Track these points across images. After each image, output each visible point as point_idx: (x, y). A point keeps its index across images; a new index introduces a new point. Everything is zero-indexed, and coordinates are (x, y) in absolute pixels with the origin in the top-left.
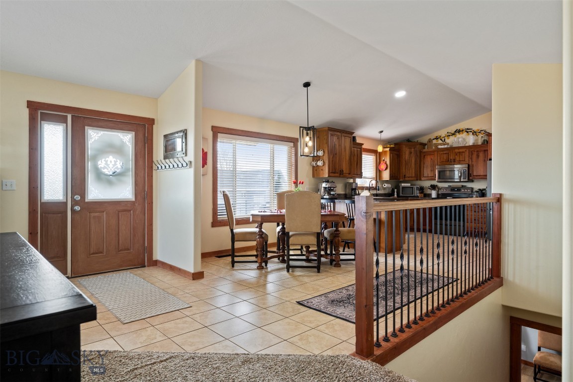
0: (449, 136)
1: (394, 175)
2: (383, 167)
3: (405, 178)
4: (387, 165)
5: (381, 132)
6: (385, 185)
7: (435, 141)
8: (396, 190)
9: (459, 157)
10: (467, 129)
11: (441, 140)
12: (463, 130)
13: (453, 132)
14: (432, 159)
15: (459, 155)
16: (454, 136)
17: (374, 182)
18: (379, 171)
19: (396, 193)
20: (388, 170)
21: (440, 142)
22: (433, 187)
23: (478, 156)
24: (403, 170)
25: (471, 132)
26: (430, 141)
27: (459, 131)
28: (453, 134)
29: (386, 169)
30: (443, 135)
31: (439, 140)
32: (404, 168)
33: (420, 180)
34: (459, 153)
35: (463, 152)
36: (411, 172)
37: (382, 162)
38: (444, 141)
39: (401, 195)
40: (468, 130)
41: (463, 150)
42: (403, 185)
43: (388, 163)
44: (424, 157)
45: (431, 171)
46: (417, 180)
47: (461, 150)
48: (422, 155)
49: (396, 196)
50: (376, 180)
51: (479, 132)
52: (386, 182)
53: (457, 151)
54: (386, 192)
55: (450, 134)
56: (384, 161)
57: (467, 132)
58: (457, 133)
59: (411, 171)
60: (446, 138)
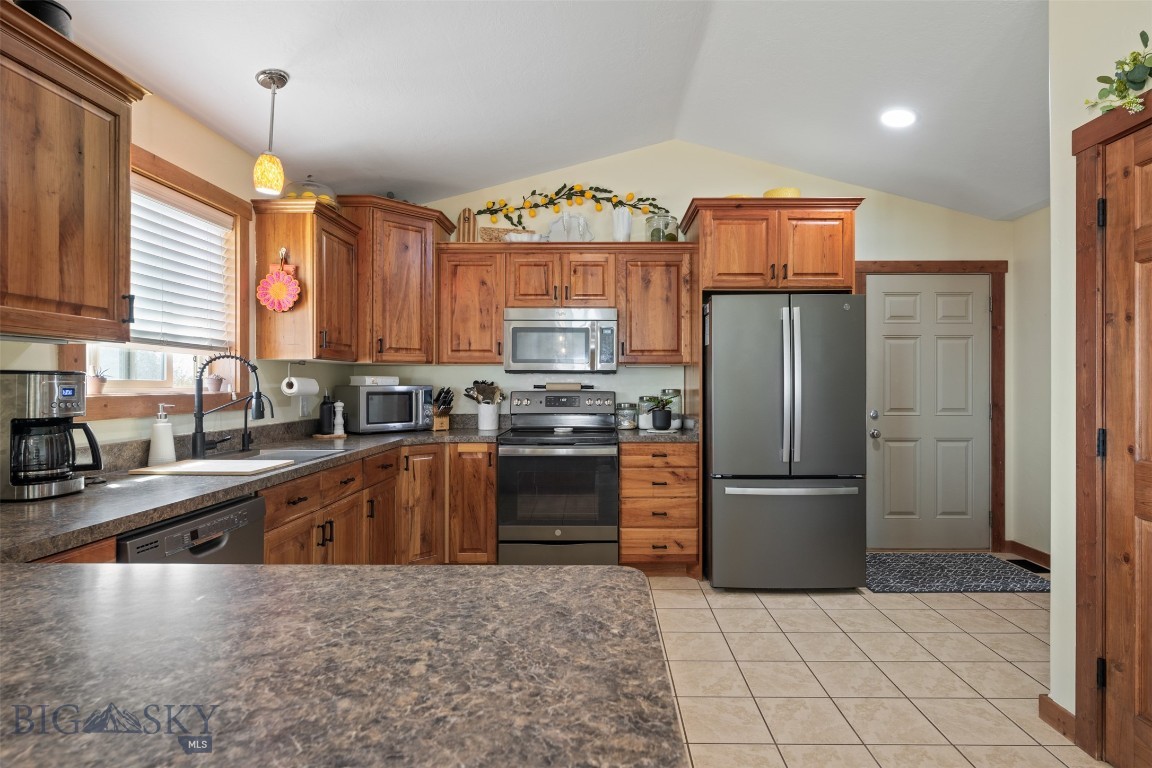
0: (536, 206)
1: (335, 335)
2: (281, 291)
3: (381, 351)
4: (302, 285)
5: (277, 79)
6: (290, 385)
7: (484, 221)
8: (339, 406)
9: (585, 281)
10: (597, 189)
11: (507, 216)
12: (582, 193)
13: (551, 193)
14: (483, 283)
15: (585, 273)
16: (551, 207)
17: (229, 369)
18: (260, 309)
19: (339, 420)
20: (310, 309)
21: (504, 224)
22: (485, 391)
23: (647, 282)
24: (374, 318)
25: (609, 200)
26: (467, 217)
27: (570, 193)
28: (552, 202)
29: (299, 302)
30: (518, 202)
31: (501, 215)
32: (378, 307)
33: (439, 362)
34: (585, 265)
35: (596, 265)
36: (406, 331)
37: (274, 269)
38: (520, 223)
39: (364, 426)
40: (599, 195)
41: (598, 257)
42: (369, 380)
43: (309, 274)
44: (454, 273)
45: (483, 327)
46: (429, 362)
47: (589, 257)
48: (447, 266)
49: (339, 431)
50: (244, 360)
51: (634, 206)
52: (299, 367)
53: (575, 257)
54: (295, 415)
55: (539, 200)
56: (285, 261)
57: (597, 200)
58: (563, 202)
59: (404, 324)
60: (524, 213)
